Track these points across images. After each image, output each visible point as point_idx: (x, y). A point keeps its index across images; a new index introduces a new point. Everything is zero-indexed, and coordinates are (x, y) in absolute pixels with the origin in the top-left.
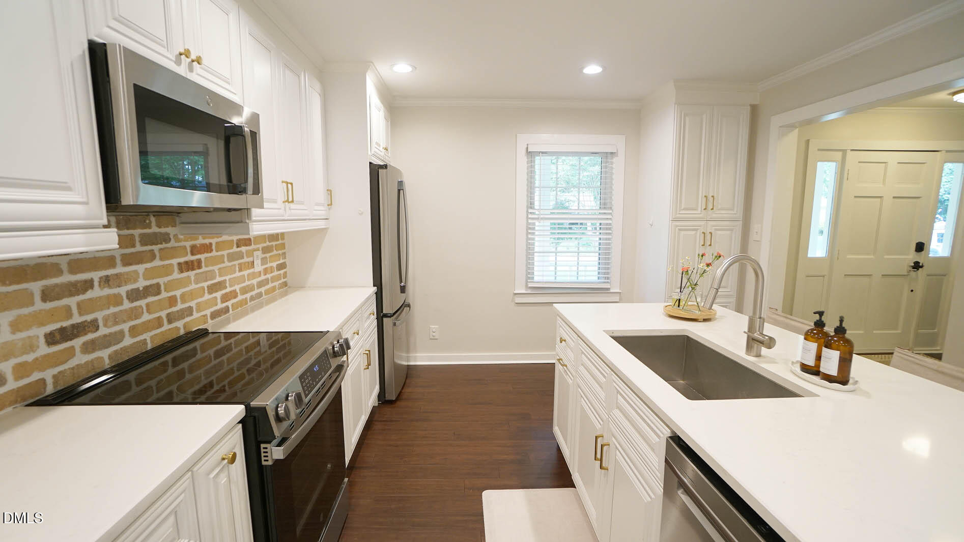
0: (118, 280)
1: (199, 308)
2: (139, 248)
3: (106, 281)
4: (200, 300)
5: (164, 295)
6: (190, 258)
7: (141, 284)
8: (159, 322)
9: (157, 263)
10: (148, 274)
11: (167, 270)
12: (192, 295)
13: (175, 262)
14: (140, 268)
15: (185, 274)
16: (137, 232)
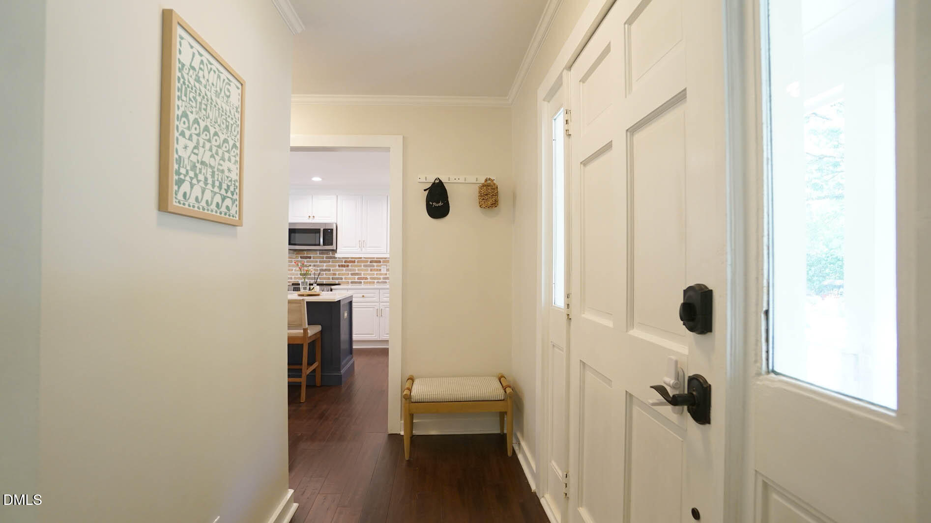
0: (318, 266)
1: (345, 278)
2: (325, 259)
3: (315, 266)
4: (346, 276)
5: (331, 272)
6: (344, 264)
7: (324, 268)
8: (329, 279)
9: (330, 263)
10: (326, 266)
11: (335, 266)
12: (343, 274)
13: (337, 264)
14: (325, 264)
15: (341, 268)
16: (325, 256)
